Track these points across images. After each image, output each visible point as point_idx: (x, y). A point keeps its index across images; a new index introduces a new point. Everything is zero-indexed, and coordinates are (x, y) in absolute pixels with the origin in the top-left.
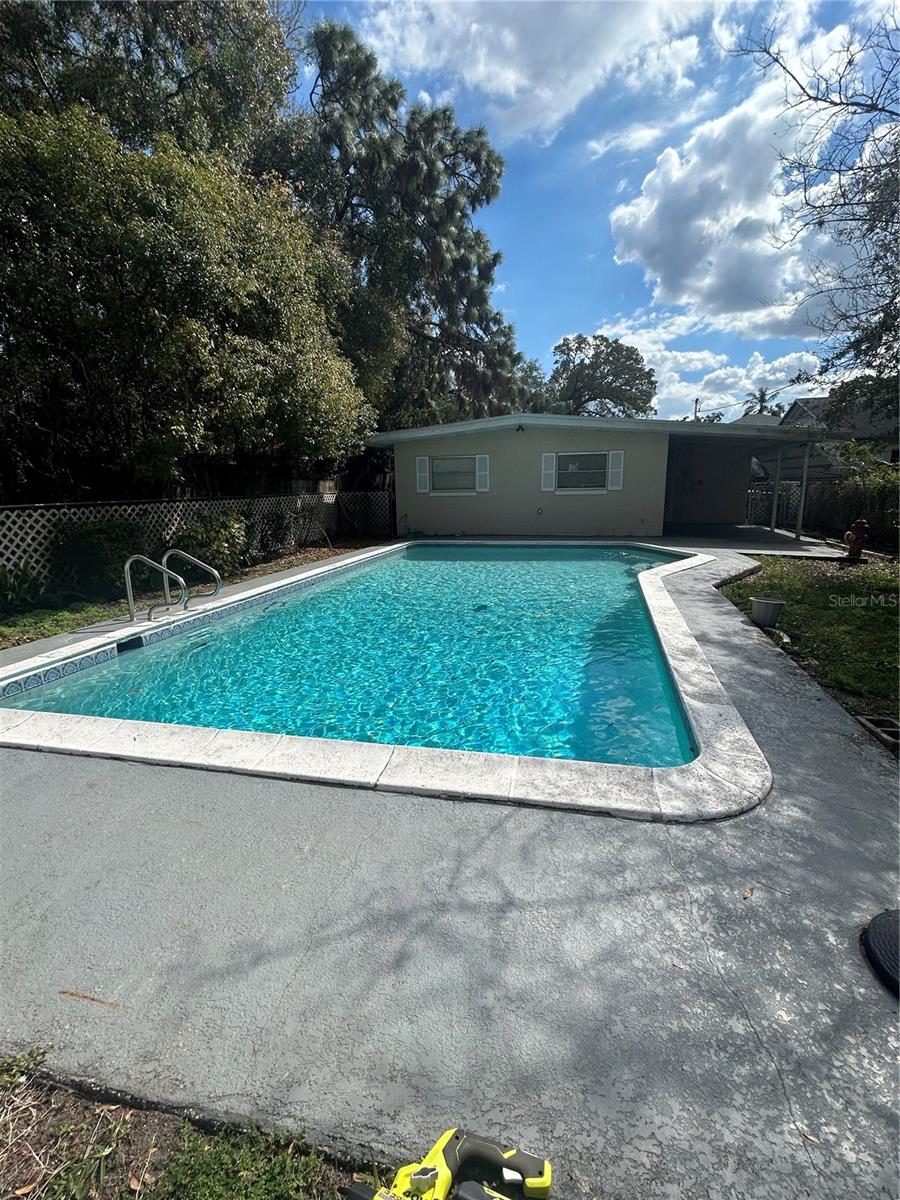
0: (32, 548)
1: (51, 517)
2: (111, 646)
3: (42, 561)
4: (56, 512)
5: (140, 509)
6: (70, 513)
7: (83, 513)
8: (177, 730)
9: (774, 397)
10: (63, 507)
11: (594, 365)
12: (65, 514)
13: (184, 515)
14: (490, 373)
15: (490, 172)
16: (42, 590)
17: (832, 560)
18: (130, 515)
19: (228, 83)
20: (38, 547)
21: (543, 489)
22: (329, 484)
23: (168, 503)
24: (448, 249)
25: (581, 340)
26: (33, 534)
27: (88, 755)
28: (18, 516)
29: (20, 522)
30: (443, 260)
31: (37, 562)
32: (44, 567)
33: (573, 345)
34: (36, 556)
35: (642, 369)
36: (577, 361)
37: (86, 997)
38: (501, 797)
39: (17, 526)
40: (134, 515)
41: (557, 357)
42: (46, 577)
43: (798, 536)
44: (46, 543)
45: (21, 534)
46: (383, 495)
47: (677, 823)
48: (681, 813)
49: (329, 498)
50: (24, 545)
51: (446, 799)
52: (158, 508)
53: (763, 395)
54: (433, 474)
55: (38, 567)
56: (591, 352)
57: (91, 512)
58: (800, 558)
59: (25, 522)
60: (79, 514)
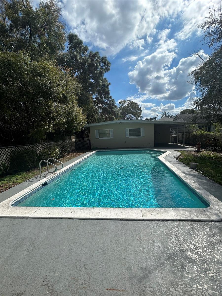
0: (6, 158)
1: (11, 150)
2: (41, 185)
3: (8, 162)
4: (12, 148)
5: (32, 146)
6: (15, 148)
7: (19, 148)
8: (82, 209)
9: (168, 113)
10: (13, 147)
11: (128, 107)
12: (14, 149)
13: (42, 147)
14: (110, 110)
15: (108, 66)
16: (8, 170)
17: (194, 151)
18: (29, 148)
19: (52, 46)
20: (7, 158)
21: (126, 137)
22: (73, 137)
23: (38, 144)
24: (101, 83)
25: (125, 101)
26: (6, 155)
27: (62, 218)
28: (3, 150)
29: (3, 152)
30: (100, 84)
31: (7, 162)
32: (9, 163)
33: (123, 102)
34: (7, 161)
35: (139, 107)
36: (124, 106)
37: (114, 290)
38: (175, 219)
39: (2, 153)
40: (30, 148)
41: (119, 105)
42: (9, 166)
43: (184, 146)
44: (9, 157)
45: (3, 155)
46: (87, 139)
47: (217, 222)
48: (217, 219)
49: (74, 140)
50: (4, 158)
51: (161, 221)
52: (36, 146)
53: (165, 113)
54: (100, 134)
55: (7, 164)
56: (127, 104)
57: (20, 148)
58: (188, 151)
59: (4, 152)
60: (18, 148)
